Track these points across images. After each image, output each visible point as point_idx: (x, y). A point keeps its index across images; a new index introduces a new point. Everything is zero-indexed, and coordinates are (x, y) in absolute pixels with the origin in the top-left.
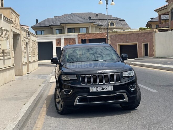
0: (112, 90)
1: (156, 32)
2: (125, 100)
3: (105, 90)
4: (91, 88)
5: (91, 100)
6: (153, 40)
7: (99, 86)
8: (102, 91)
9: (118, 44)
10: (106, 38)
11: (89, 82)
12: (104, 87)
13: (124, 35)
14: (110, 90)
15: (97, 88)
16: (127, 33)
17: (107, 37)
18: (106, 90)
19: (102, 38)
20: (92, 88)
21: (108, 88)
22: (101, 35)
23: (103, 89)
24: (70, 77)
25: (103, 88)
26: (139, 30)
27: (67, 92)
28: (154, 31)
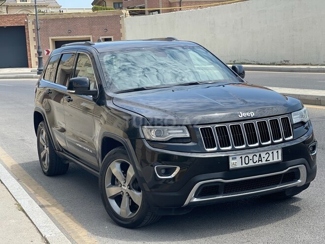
0: (280, 159)
1: (125, 15)
2: (299, 181)
3: (264, 162)
4: (233, 159)
5: (229, 188)
6: (121, 30)
7: (250, 153)
8: (257, 163)
9: (50, 38)
10: (24, 26)
11: (225, 142)
12: (263, 155)
13: (64, 19)
14: (276, 160)
15: (247, 158)
16: (68, 16)
17: (26, 23)
18: (266, 161)
19: (16, 25)
20: (235, 158)
21: (271, 155)
22: (13, 20)
23: (261, 160)
24: (170, 132)
25: (260, 155)
26: (91, 11)
27: (163, 171)
28: (122, 14)
